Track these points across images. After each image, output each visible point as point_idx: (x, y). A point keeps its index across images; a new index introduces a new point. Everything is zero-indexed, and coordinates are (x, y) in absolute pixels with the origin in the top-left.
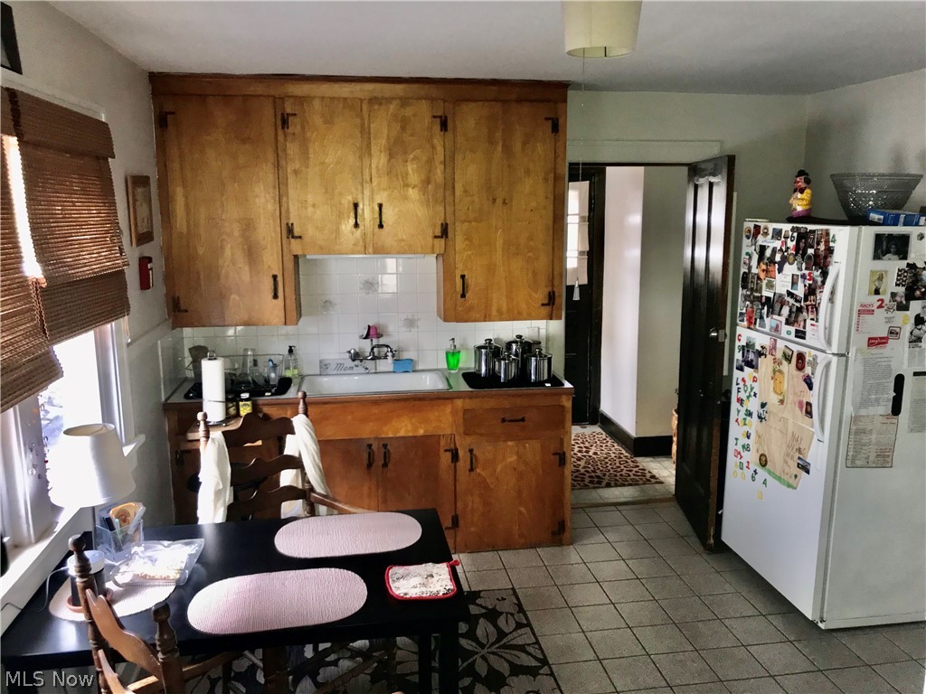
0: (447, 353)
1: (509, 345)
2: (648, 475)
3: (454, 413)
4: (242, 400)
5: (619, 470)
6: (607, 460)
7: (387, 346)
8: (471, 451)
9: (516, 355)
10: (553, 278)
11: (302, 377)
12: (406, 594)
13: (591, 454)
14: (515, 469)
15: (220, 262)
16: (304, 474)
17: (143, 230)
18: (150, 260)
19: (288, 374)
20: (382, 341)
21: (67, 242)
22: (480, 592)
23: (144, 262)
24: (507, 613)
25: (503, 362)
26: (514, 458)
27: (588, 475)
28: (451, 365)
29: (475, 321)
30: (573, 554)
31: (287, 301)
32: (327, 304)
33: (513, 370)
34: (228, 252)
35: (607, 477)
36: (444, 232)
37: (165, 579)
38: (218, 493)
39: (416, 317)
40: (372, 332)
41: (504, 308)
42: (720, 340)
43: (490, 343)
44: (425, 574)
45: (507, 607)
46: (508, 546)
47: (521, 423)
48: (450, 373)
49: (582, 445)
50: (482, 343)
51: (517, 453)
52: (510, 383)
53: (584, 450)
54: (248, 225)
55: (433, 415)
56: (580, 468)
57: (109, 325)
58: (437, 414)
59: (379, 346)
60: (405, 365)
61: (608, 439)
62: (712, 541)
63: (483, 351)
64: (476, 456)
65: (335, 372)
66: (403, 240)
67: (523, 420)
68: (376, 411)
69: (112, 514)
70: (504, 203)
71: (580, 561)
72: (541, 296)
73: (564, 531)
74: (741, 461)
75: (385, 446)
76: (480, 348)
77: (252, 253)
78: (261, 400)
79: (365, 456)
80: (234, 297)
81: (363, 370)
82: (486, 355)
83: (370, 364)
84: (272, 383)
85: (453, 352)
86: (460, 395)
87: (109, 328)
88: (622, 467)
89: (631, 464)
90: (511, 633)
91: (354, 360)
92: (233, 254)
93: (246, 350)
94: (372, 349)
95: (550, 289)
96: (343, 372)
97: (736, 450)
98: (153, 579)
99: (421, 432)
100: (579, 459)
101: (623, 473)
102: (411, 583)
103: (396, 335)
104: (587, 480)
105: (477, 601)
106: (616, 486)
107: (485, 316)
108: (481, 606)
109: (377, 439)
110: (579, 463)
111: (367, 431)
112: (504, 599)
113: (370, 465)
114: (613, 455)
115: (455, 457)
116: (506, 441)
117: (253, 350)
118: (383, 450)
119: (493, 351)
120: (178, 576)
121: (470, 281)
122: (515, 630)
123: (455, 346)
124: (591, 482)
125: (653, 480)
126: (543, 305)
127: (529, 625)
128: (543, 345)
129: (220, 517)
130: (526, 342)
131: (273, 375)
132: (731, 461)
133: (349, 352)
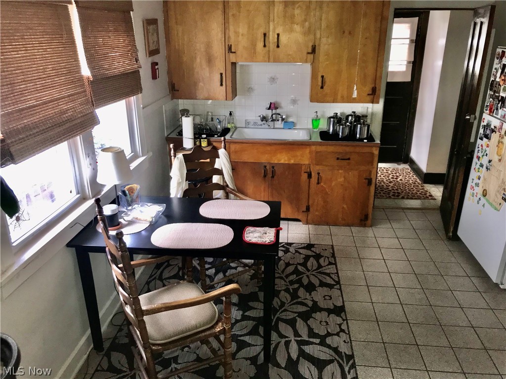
0: (312, 120)
1: (348, 116)
2: (428, 194)
3: (310, 152)
4: (202, 138)
5: (412, 190)
6: (406, 184)
7: (279, 114)
8: (319, 174)
9: (351, 123)
10: (376, 78)
11: (236, 128)
12: (250, 240)
13: (398, 180)
14: (342, 185)
15: (195, 66)
16: (224, 178)
17: (152, 47)
18: (157, 64)
19: (229, 126)
20: (278, 111)
21: (105, 56)
22: (315, 244)
23: (154, 65)
24: (326, 257)
25: (341, 127)
26: (342, 179)
27: (393, 191)
28: (315, 126)
29: (328, 102)
30: (370, 232)
31: (227, 88)
32: (250, 90)
33: (347, 131)
34: (198, 60)
35: (403, 194)
36: (314, 50)
37: (145, 220)
38: (179, 184)
39: (297, 99)
40: (273, 106)
41: (345, 96)
42: (471, 121)
43: (336, 115)
44: (262, 232)
45: (327, 254)
46: (335, 224)
47: (348, 161)
48: (313, 131)
49: (395, 175)
50: (332, 115)
51: (344, 177)
52: (344, 139)
53: (395, 177)
54: (208, 46)
55: (299, 153)
56: (390, 187)
57: (133, 97)
58: (301, 153)
59: (276, 114)
60: (289, 125)
61: (411, 172)
62: (451, 234)
63: (332, 119)
64: (321, 177)
65: (253, 127)
66: (289, 55)
67: (349, 159)
68: (269, 149)
69: (126, 189)
70: (350, 33)
71: (373, 236)
72: (368, 89)
73: (367, 220)
74: (474, 192)
75: (273, 167)
76: (330, 118)
77: (210, 60)
78: (212, 139)
79: (263, 171)
80: (201, 84)
81: (267, 127)
82: (334, 121)
83: (271, 124)
84: (218, 130)
85: (317, 119)
86: (315, 144)
87: (133, 99)
88: (414, 188)
89: (420, 187)
90: (325, 266)
91: (262, 121)
92: (200, 61)
93: (208, 112)
94: (272, 115)
95: (373, 86)
96: (257, 127)
97: (472, 185)
98: (140, 220)
99: (292, 162)
100: (391, 182)
101: (414, 192)
102: (253, 236)
103: (286, 108)
104: (391, 194)
105: (312, 249)
106: (407, 198)
107: (334, 100)
108: (313, 251)
109: (270, 164)
110: (390, 184)
111: (264, 159)
112: (326, 250)
113: (265, 176)
114: (411, 182)
115: (310, 176)
116: (338, 170)
117: (212, 113)
118: (272, 169)
119: (337, 119)
120: (151, 220)
121: (327, 79)
122: (327, 265)
123: (317, 116)
124: (393, 195)
125: (430, 198)
126: (368, 95)
127: (335, 264)
128: (369, 117)
129: (180, 195)
130: (358, 116)
131: (219, 127)
132: (469, 191)
133: (260, 116)
